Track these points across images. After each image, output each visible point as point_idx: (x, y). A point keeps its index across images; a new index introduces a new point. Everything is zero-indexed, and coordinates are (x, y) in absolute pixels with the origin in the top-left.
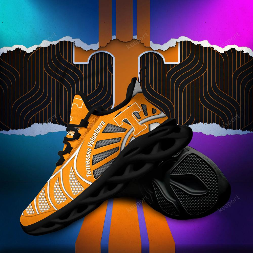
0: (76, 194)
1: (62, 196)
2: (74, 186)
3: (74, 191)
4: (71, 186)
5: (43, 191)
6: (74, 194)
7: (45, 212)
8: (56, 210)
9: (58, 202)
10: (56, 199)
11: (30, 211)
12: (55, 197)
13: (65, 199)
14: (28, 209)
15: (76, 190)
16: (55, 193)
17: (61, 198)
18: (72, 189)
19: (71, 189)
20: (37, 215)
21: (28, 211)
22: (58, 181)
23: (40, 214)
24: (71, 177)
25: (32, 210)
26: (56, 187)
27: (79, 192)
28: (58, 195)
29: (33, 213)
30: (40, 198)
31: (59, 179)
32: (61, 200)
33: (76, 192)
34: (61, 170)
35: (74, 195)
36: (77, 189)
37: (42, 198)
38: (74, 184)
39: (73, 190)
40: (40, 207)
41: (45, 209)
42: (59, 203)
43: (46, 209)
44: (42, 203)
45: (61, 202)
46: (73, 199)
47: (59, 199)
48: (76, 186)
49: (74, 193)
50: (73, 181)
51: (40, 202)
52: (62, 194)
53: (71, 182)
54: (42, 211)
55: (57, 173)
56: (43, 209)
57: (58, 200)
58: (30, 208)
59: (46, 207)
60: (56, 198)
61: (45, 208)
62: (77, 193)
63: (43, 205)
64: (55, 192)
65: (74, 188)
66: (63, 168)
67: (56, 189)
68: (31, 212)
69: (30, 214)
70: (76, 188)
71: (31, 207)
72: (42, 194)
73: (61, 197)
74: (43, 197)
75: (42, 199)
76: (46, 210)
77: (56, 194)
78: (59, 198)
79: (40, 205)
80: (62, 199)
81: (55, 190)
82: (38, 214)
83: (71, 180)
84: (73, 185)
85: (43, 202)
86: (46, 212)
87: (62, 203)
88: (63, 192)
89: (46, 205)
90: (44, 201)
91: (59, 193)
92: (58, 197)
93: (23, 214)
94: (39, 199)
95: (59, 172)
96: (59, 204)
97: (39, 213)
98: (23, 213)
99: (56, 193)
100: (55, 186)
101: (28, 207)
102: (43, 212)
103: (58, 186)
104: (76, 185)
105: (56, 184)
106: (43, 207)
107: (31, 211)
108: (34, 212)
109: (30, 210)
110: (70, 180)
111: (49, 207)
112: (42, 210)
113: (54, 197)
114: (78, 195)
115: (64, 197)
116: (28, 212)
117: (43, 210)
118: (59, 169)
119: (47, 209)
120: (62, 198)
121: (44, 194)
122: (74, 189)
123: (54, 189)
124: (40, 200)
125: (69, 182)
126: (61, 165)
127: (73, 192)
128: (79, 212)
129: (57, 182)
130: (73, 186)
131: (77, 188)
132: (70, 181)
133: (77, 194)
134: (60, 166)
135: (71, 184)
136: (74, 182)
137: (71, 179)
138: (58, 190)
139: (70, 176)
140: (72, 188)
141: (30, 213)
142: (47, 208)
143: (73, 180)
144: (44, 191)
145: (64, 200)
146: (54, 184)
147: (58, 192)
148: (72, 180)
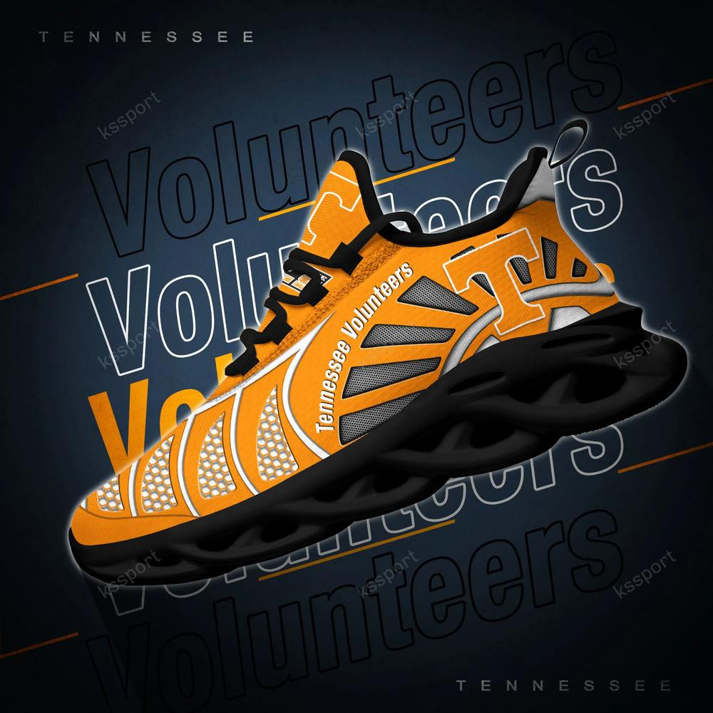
0: (268, 479)
1: (225, 475)
2: (270, 450)
3: (266, 467)
4: (257, 450)
5: (167, 444)
6: (264, 478)
7: (156, 513)
8: (193, 516)
9: (206, 491)
10: (203, 481)
11: (109, 501)
12: (201, 472)
13: (232, 488)
14: (106, 491)
15: (272, 466)
16: (203, 461)
17: (218, 482)
18: (259, 459)
19: (256, 460)
20: (129, 518)
21: (104, 497)
22: (220, 425)
23: (138, 517)
24: (267, 421)
25: (118, 497)
26: (211, 444)
27: (280, 473)
28: (211, 470)
29: (117, 509)
30: (151, 467)
31: (225, 418)
32: (217, 488)
33: (270, 471)
34: (238, 391)
35: (263, 481)
36: (277, 464)
37: (157, 466)
38: (271, 445)
39: (262, 464)
40: (145, 494)
41: (157, 506)
42: (210, 494)
43: (163, 504)
44: (153, 482)
45: (215, 493)
46: (256, 493)
47: (212, 483)
48: (274, 454)
49: (265, 473)
50: (267, 435)
51: (149, 478)
52: (225, 469)
53: (263, 438)
54: (147, 509)
55: (224, 397)
56: (154, 502)
57: (207, 486)
58: (111, 490)
59: (164, 498)
60: (204, 476)
61: (158, 501)
62: (274, 475)
63: (156, 491)
64: (204, 455)
65: (268, 456)
66: (245, 384)
67: (210, 448)
68: (113, 505)
69: (106, 510)
70: (272, 459)
71: (116, 488)
72: (159, 454)
73: (219, 476)
74: (162, 463)
75: (155, 471)
76: (162, 509)
77: (207, 465)
78: (214, 478)
79: (146, 489)
80: (221, 486)
81: (205, 451)
82: (134, 514)
83: (264, 431)
84: (266, 447)
85: (158, 480)
86: (161, 515)
87: (219, 497)
88: (229, 462)
89: (165, 493)
90: (163, 478)
91: (217, 462)
92: (209, 474)
93: (87, 505)
94: (147, 469)
95: (230, 395)
96: (208, 498)
97: (137, 513)
98: (87, 502)
99: (208, 460)
100: (208, 439)
101: (107, 486)
102: (151, 511)
103: (217, 441)
104: (275, 449)
105: (214, 432)
106: (154, 496)
107: (114, 500)
108: (121, 507)
109: (110, 495)
110: (260, 429)
111: (173, 500)
112: (148, 503)
113: (197, 472)
114: (273, 482)
115: (229, 478)
116: (103, 502)
117: (152, 508)
118: (234, 387)
119: (167, 507)
120: (223, 481)
121: (167, 456)
122: (267, 461)
123: (203, 447)
124: (150, 473)
125: (256, 433)
126: (243, 375)
127: (261, 469)
128: (266, 538)
129: (215, 427)
130: (264, 452)
131: (278, 459)
132: (259, 434)
133: (273, 478)
134: (239, 378)
135: (262, 443)
136: (273, 440)
137: (265, 426)
138: (215, 453)
139: (263, 417)
140: (260, 454)
141: (107, 507)
142: (168, 503)
143: (269, 431)
144: (171, 445)
145: (227, 490)
146: (206, 432)
147: (213, 458)
148: (266, 432)
